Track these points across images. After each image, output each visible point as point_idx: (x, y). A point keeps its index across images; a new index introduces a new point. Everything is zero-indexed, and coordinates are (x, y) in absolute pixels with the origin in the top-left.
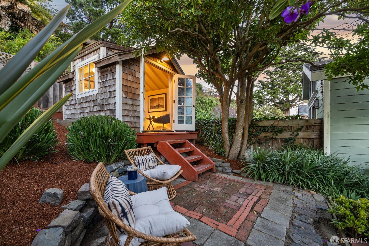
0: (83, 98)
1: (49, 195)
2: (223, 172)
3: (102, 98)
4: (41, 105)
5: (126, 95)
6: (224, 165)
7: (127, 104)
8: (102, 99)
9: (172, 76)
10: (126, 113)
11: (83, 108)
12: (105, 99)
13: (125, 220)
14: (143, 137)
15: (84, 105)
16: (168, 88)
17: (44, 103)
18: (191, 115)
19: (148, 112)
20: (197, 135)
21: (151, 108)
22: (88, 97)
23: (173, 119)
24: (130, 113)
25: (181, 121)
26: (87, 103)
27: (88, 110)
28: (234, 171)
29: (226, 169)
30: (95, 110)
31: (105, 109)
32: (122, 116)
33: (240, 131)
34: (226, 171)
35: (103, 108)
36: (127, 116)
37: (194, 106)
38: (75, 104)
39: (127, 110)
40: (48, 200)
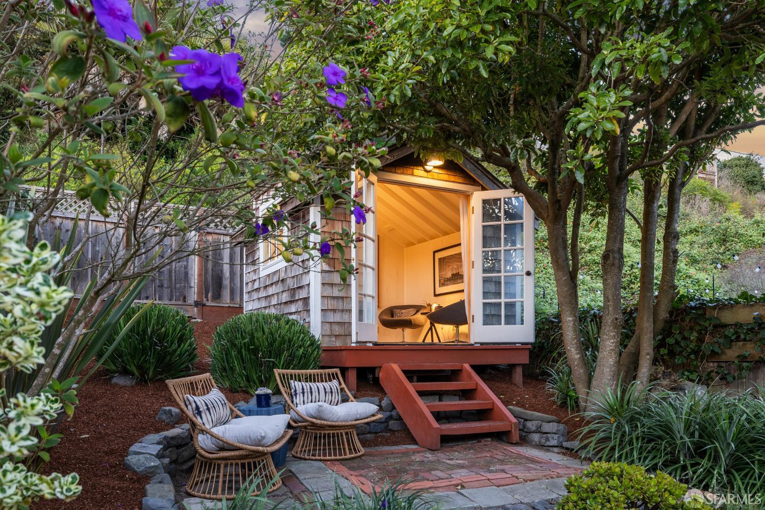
0: (269, 275)
1: (165, 412)
2: (541, 446)
3: (293, 275)
4: (210, 295)
5: (329, 264)
6: (547, 427)
7: (332, 285)
8: (294, 277)
9: (467, 197)
10: (331, 304)
11: (269, 296)
12: (297, 276)
13: (199, 418)
14: (344, 353)
15: (271, 291)
16: (458, 230)
17: (213, 290)
18: (522, 300)
19: (435, 295)
20: (527, 352)
21: (442, 284)
22: (275, 273)
23: (472, 313)
24: (341, 303)
25: (491, 318)
26: (274, 286)
27: (274, 301)
28: (565, 444)
29: (547, 439)
30: (284, 301)
31: (297, 298)
32: (322, 310)
33: (609, 339)
34: (548, 443)
35: (293, 295)
36: (334, 311)
37: (528, 274)
38: (258, 290)
39: (334, 298)
40: (164, 417)
